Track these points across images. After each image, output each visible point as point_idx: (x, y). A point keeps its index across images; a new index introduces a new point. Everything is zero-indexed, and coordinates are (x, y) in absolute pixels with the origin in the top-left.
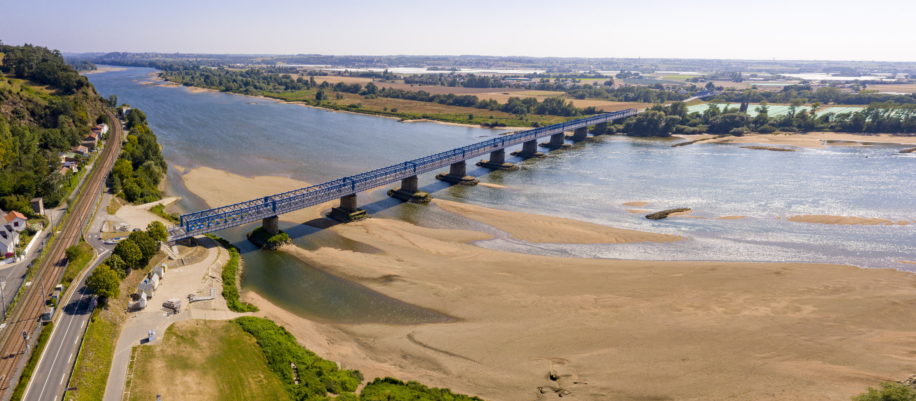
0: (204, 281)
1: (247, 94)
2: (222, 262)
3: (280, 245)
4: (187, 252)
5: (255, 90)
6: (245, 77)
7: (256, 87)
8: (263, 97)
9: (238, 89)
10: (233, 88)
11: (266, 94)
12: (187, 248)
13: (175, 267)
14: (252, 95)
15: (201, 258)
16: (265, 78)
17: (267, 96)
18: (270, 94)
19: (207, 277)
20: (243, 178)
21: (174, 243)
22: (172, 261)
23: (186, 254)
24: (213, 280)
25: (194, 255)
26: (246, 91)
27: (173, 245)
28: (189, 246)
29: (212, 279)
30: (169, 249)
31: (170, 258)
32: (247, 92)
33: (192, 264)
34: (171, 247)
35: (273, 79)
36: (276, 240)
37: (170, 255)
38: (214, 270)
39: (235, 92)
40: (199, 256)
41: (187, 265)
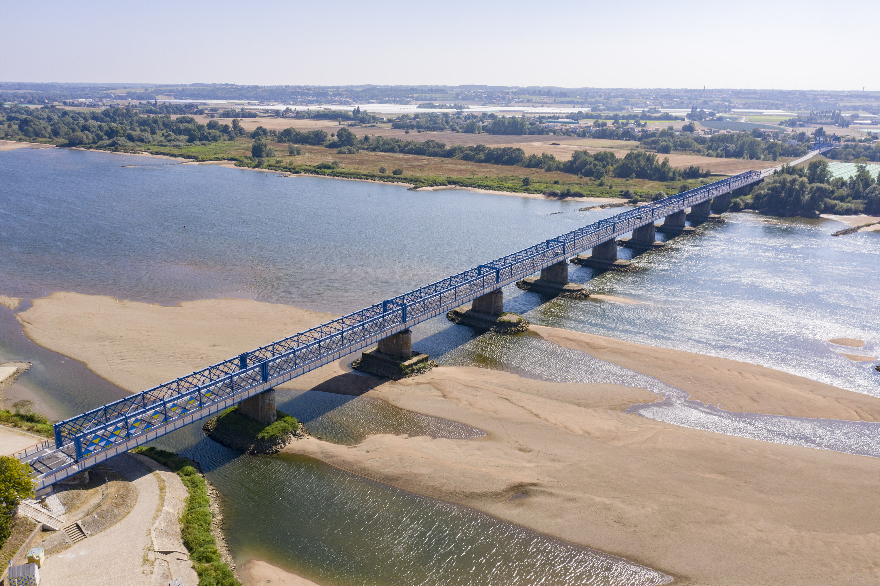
0: (147, 568)
1: (116, 150)
2: (174, 508)
3: (284, 442)
4: (85, 502)
5: (130, 143)
6: (102, 121)
7: (131, 138)
8: (149, 155)
9: (94, 143)
10: (85, 140)
11: (154, 149)
12: (83, 493)
13: (63, 546)
14: (126, 151)
15: (122, 509)
16: (143, 123)
17: (157, 153)
18: (162, 149)
19: (151, 556)
21: (49, 490)
22: (53, 535)
23: (86, 508)
24: (168, 557)
25: (104, 508)
26: (113, 144)
27: (48, 495)
28: (87, 487)
29: (163, 556)
30: (38, 506)
31: (45, 529)
32: (114, 147)
33: (105, 529)
34: (42, 501)
35: (161, 124)
36: (276, 432)
37: (45, 521)
38: (163, 533)
39: (91, 148)
40: (118, 505)
41: (91, 535)
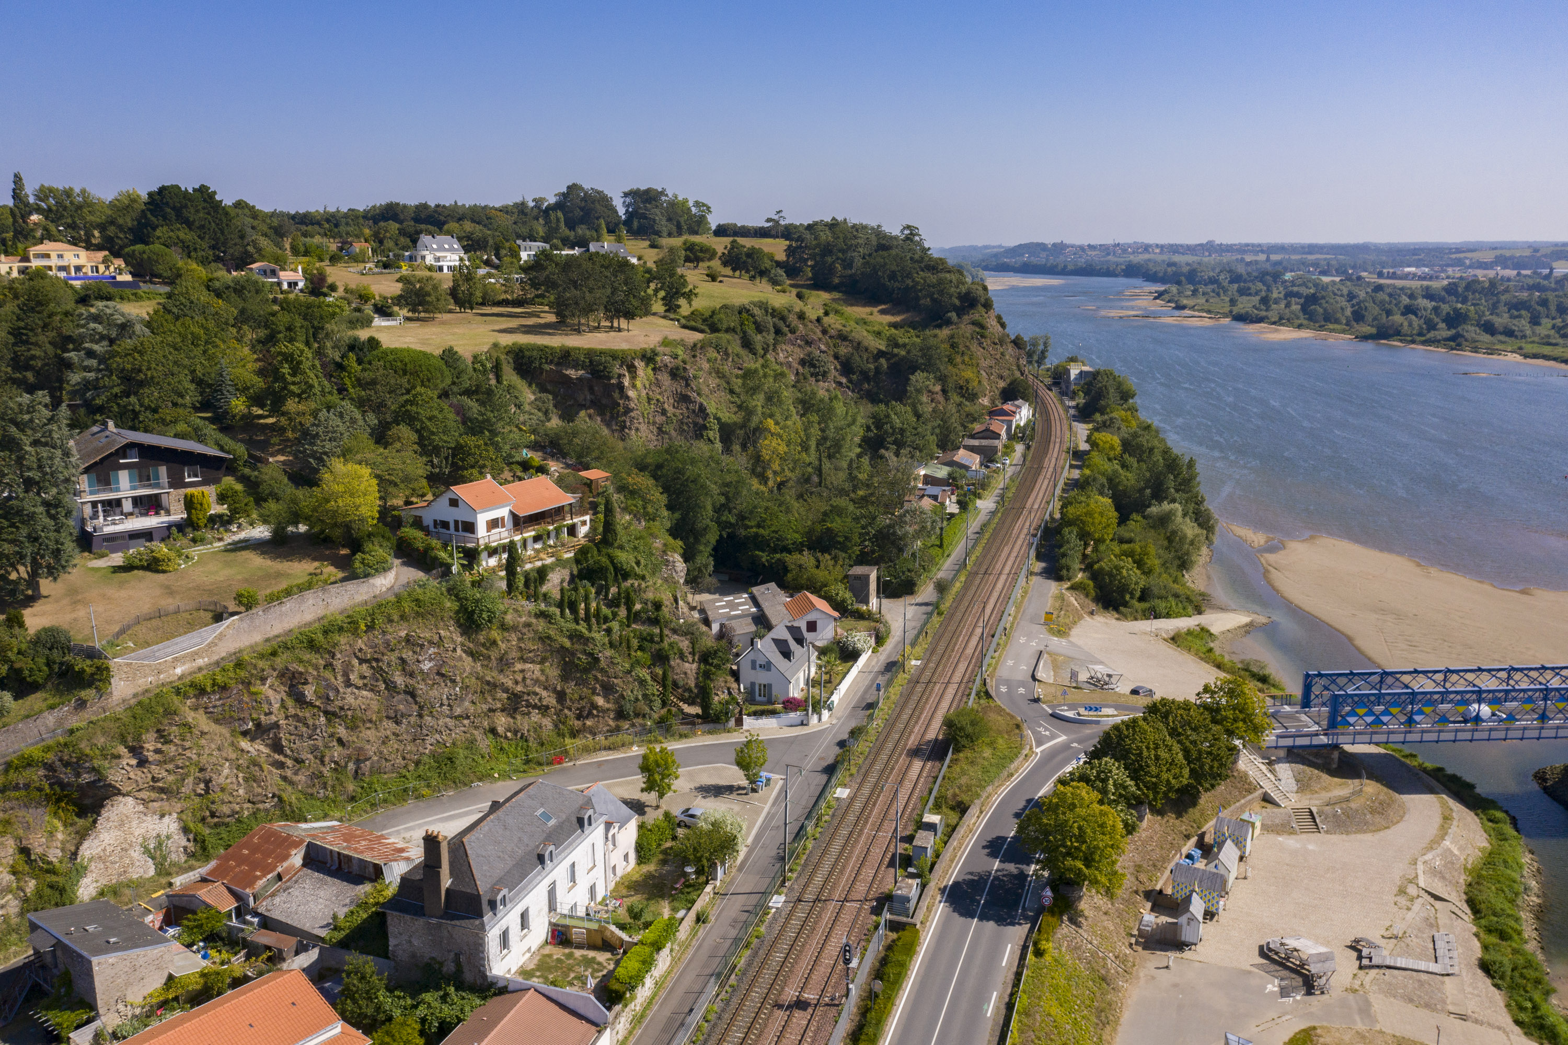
0: (1403, 901)
1: (1459, 347)
2: (1461, 849)
4: (1325, 789)
5: (1486, 338)
6: (1443, 300)
7: (1489, 328)
8: (1518, 358)
9: (1420, 334)
10: (1406, 328)
11: (1529, 348)
12: (1325, 777)
13: (1283, 828)
14: (1475, 350)
15: (1378, 819)
16: (1517, 306)
17: (1535, 356)
18: (1547, 350)
19: (1412, 890)
20: (1486, 587)
21: (1282, 753)
22: (1276, 810)
23: (1325, 796)
24: (1438, 904)
25: (1353, 805)
26: (1453, 339)
27: (1279, 761)
28: (1333, 773)
29: (1432, 900)
30: (1263, 768)
31: (1267, 799)
32: (1455, 342)
33: (1348, 833)
34: (1270, 763)
35: (1553, 308)
37: (1268, 787)
38: (1433, 872)
39: (1413, 342)
40: (1373, 811)
41: (1327, 832)
